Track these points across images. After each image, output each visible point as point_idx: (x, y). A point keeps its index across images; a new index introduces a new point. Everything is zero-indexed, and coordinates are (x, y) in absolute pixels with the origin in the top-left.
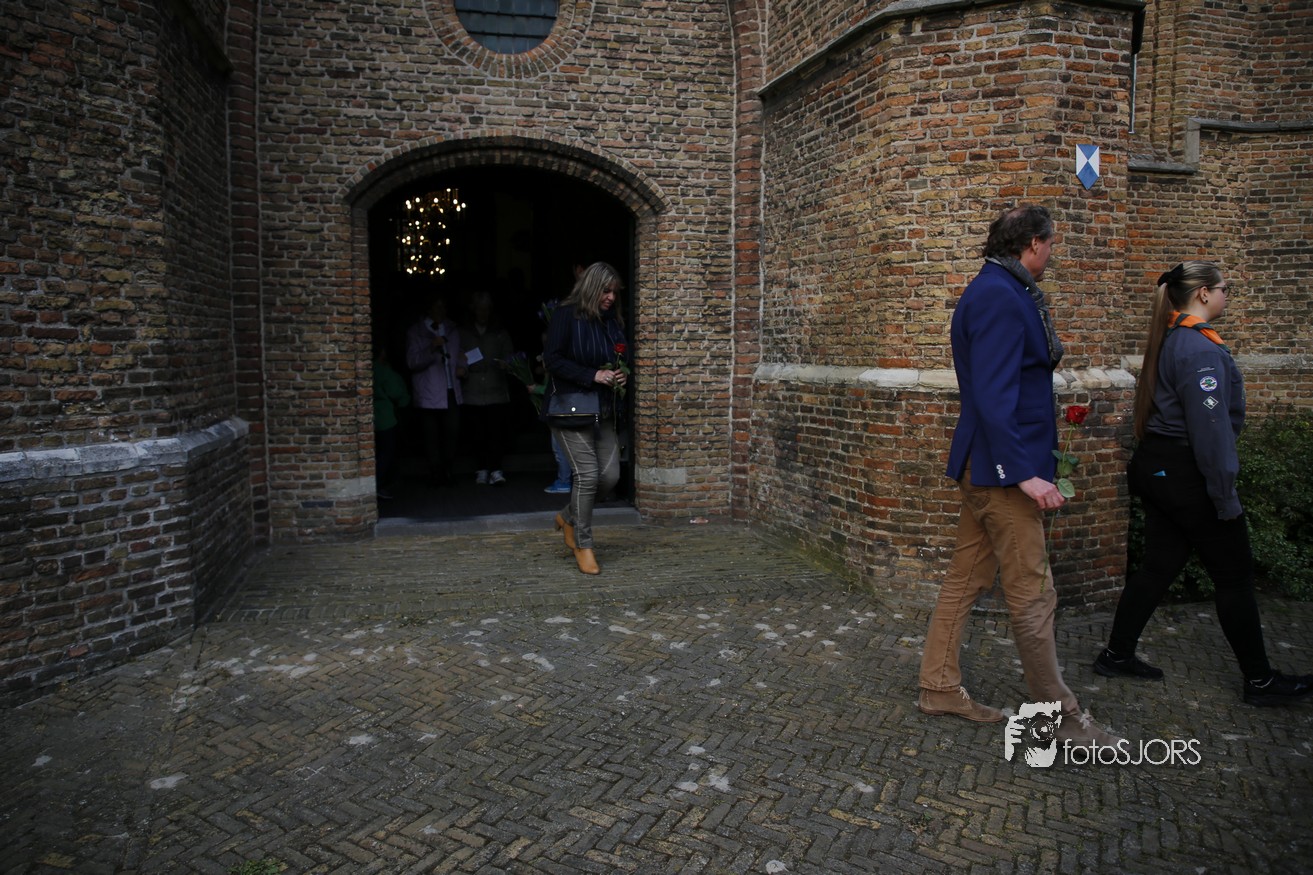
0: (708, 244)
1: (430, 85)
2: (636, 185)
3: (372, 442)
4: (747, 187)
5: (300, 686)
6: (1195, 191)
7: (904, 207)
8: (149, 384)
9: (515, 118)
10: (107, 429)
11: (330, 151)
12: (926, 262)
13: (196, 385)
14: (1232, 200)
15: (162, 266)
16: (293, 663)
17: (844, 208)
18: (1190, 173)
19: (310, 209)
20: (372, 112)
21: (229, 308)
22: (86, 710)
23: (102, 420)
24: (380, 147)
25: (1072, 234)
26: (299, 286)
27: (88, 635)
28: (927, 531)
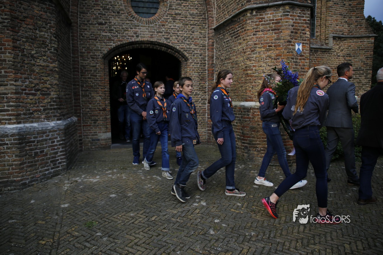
0: (200, 69)
1: (125, 27)
2: (181, 53)
3: (110, 123)
4: (211, 53)
5: (96, 184)
6: (332, 54)
7: (251, 59)
8: (54, 107)
9: (148, 35)
10: (44, 119)
11: (98, 45)
12: (257, 74)
13: (65, 108)
14: (342, 56)
15: (57, 76)
16: (93, 179)
17: (236, 60)
18: (330, 49)
19: (93, 60)
20: (109, 34)
21: (72, 87)
22: (41, 190)
23: (43, 116)
24: (112, 44)
25: (295, 66)
26: (90, 81)
27: (40, 172)
28: (258, 144)
